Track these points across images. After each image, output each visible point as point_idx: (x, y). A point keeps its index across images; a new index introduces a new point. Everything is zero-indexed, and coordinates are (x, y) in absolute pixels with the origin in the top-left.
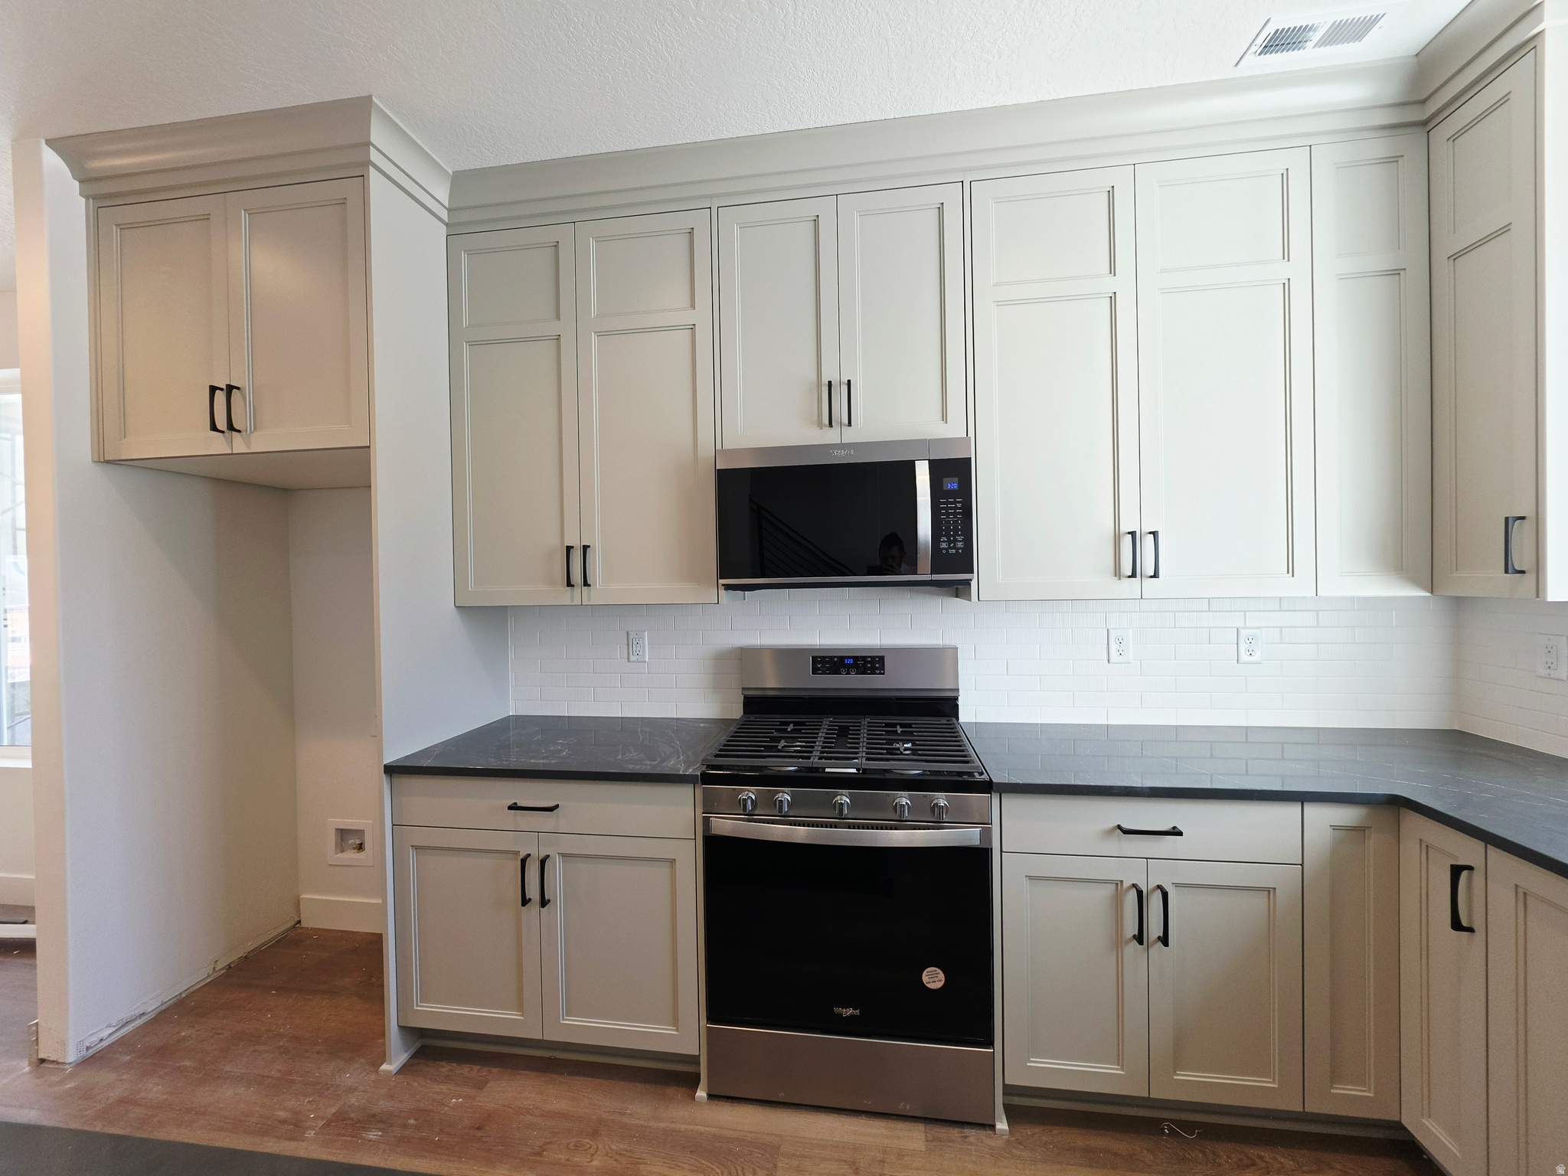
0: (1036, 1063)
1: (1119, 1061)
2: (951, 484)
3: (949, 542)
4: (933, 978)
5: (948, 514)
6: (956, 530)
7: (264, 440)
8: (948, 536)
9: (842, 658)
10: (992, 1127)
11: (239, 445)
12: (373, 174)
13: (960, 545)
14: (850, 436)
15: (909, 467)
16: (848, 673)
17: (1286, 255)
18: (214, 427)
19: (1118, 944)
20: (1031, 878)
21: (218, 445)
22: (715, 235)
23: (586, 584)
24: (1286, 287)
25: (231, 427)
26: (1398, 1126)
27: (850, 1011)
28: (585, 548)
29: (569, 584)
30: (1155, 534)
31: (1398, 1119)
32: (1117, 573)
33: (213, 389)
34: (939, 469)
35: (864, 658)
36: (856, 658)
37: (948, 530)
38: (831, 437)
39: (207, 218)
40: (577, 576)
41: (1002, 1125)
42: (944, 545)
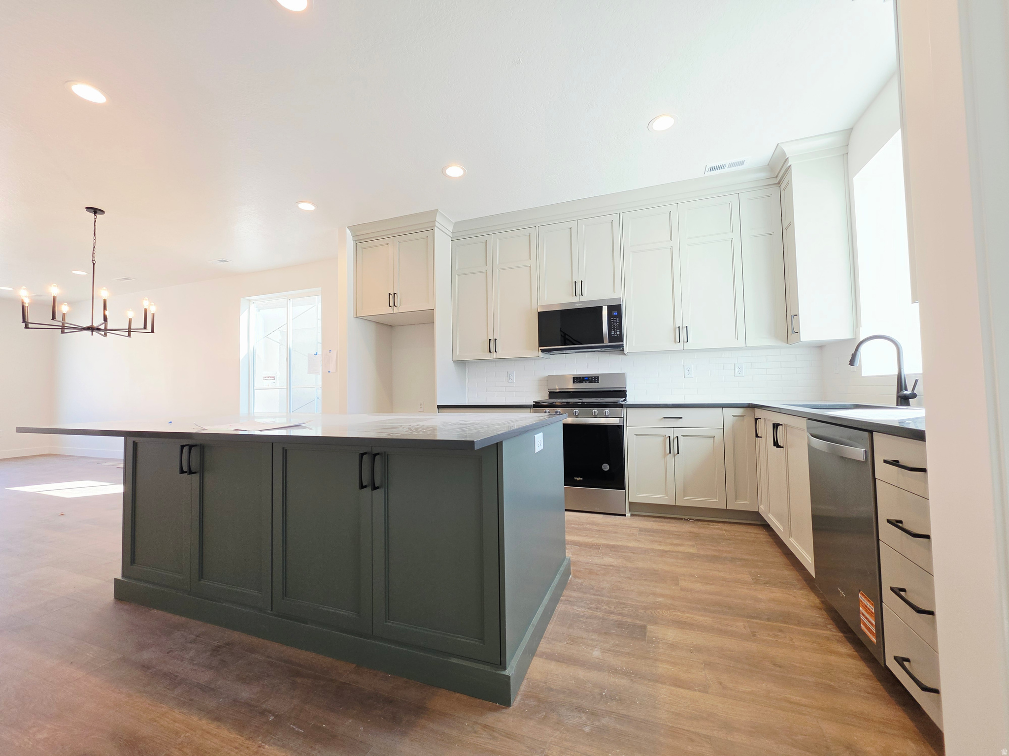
0: (639, 495)
1: (666, 494)
2: (615, 313)
3: (615, 332)
4: (606, 467)
5: (614, 323)
6: (617, 328)
7: (402, 308)
8: (614, 330)
9: (583, 378)
10: (625, 515)
11: (396, 310)
12: (436, 229)
13: (618, 333)
14: (583, 299)
15: (601, 308)
16: (586, 383)
17: (732, 231)
18: (390, 306)
19: (665, 456)
20: (636, 435)
21: (390, 310)
22: (537, 236)
23: (495, 351)
24: (732, 241)
25: (394, 305)
26: (757, 513)
27: (579, 479)
28: (495, 339)
29: (490, 352)
30: (687, 327)
31: (757, 511)
32: (675, 342)
33: (390, 294)
34: (611, 309)
35: (592, 377)
36: (588, 377)
37: (614, 328)
38: (576, 299)
39: (388, 244)
40: (492, 349)
41: (628, 515)
42: (613, 333)
